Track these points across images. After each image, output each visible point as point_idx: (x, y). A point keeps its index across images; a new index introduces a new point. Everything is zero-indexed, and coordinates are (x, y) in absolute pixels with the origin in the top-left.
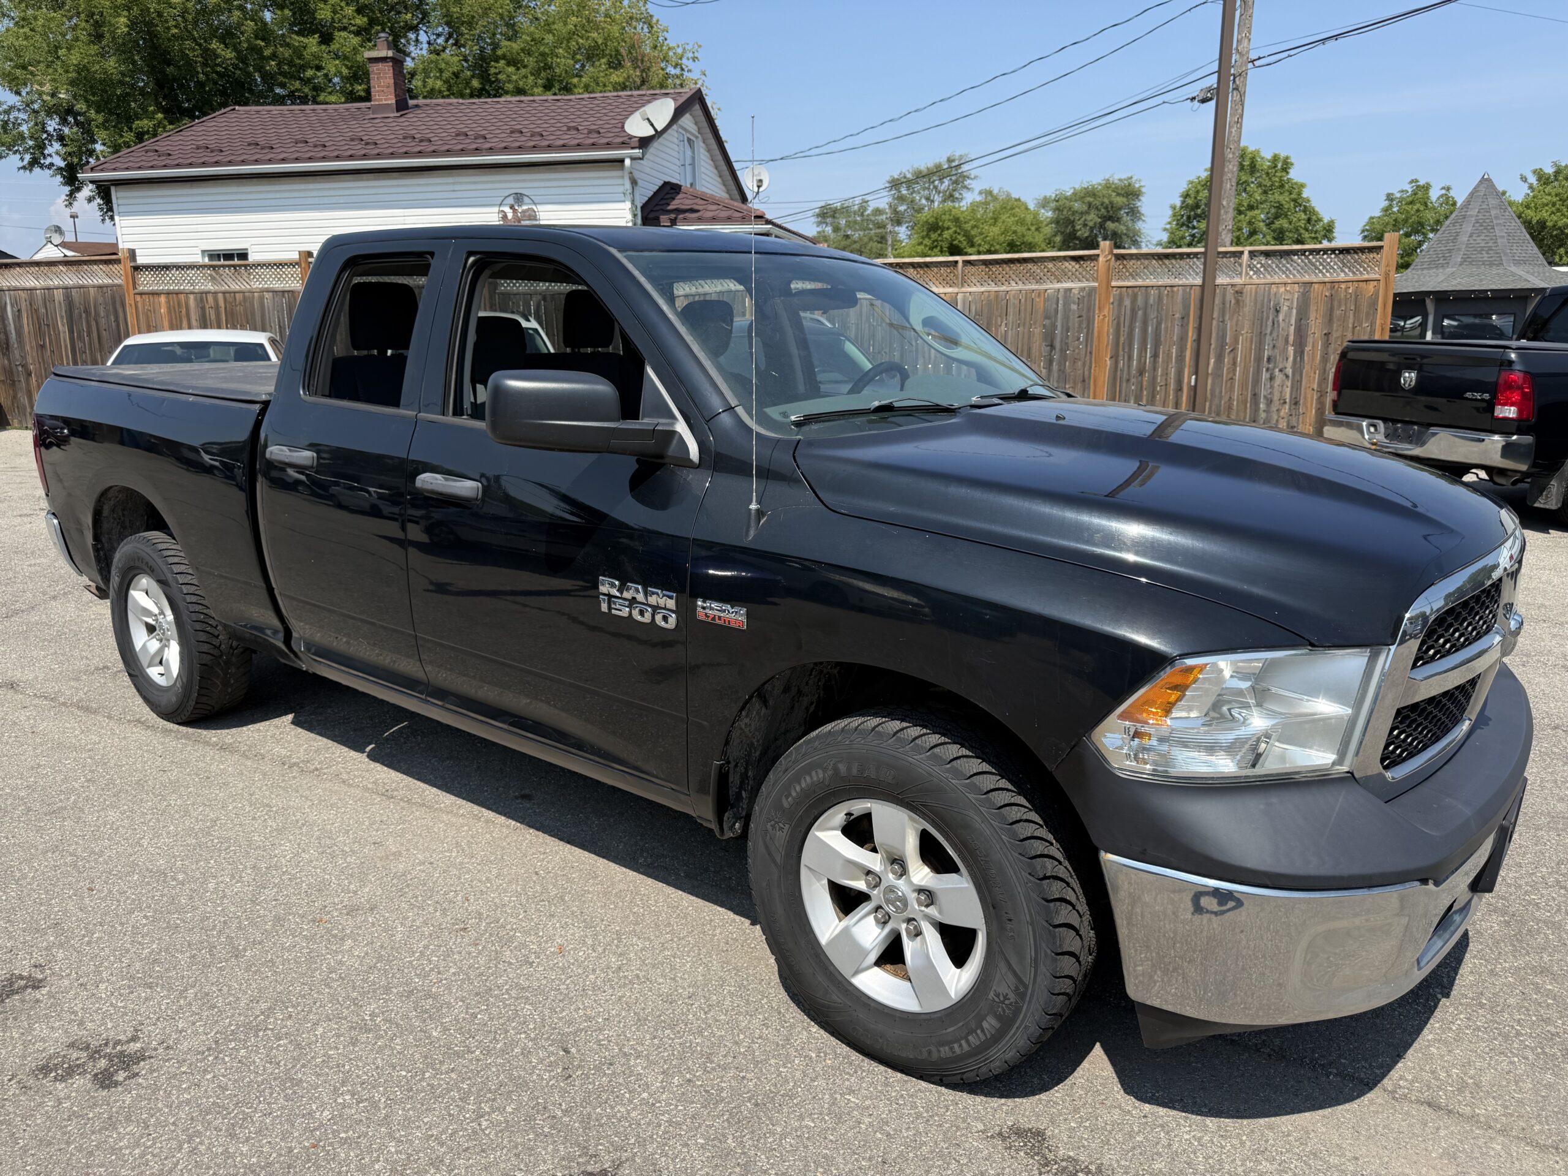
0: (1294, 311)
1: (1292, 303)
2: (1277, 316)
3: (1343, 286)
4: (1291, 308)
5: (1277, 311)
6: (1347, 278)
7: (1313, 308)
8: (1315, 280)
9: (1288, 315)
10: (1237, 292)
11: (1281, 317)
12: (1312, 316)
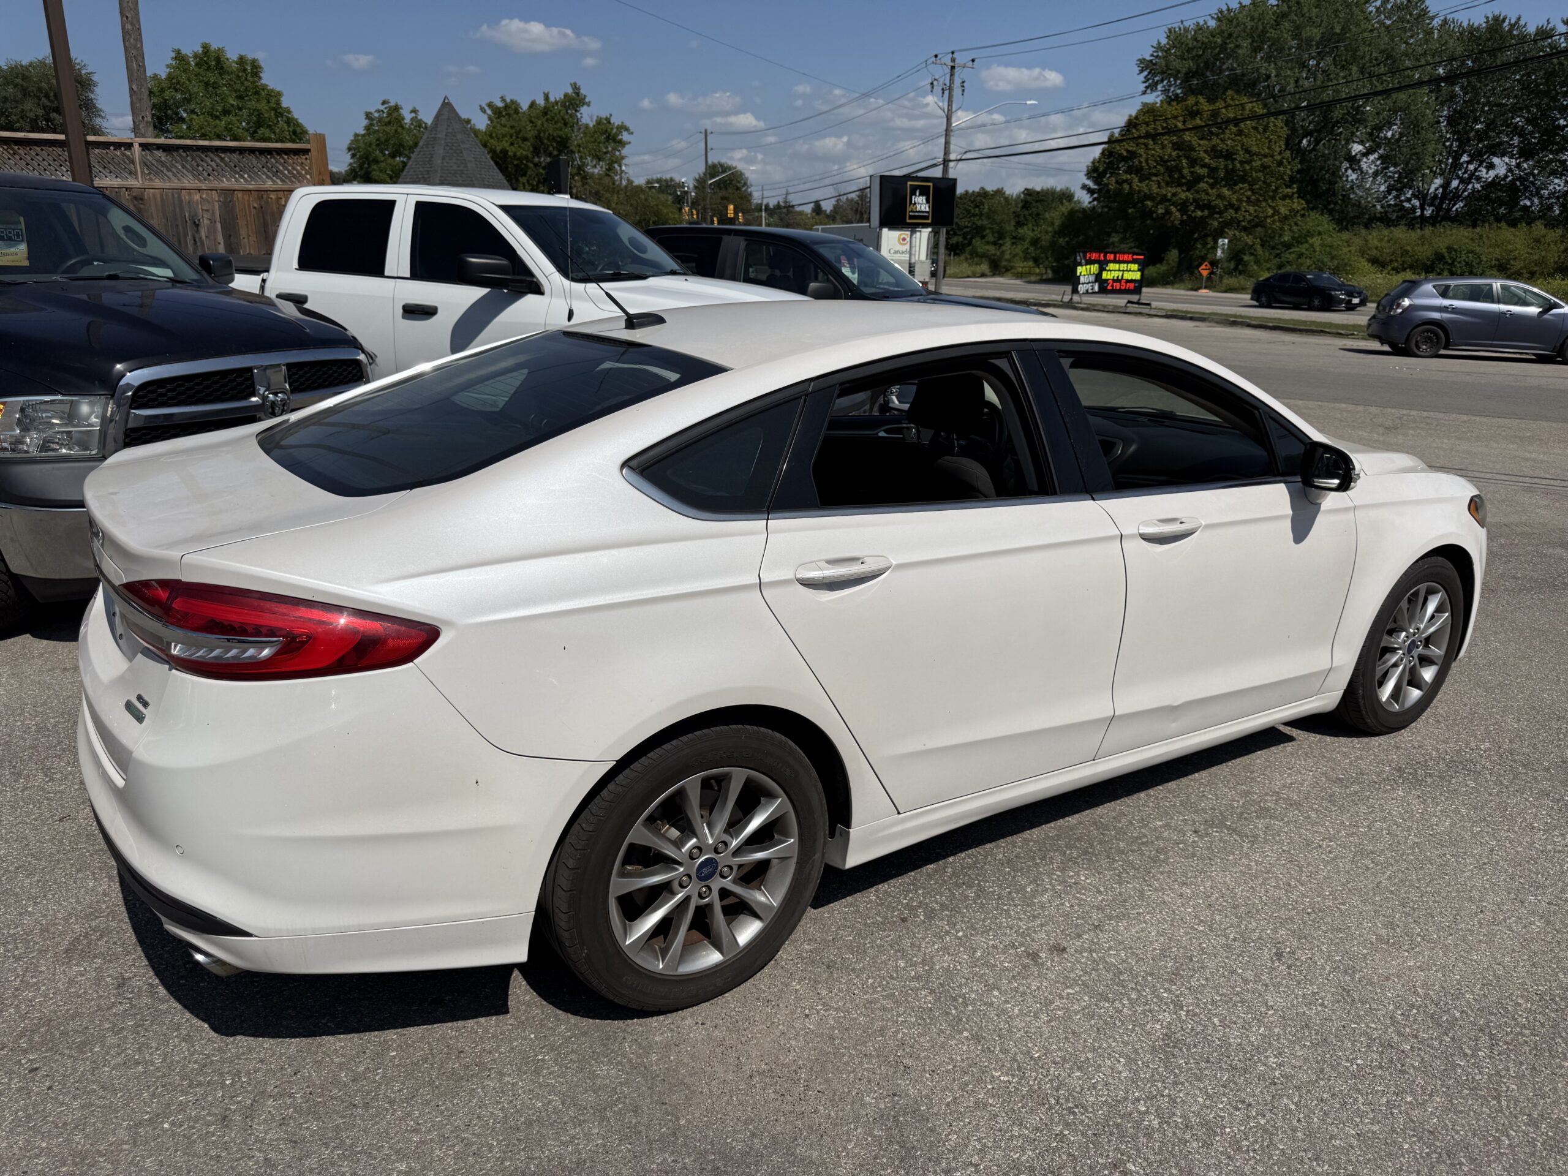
0: (219, 226)
1: (213, 214)
2: (198, 231)
3: (273, 196)
4: (212, 221)
5: (197, 226)
6: (275, 187)
7: (241, 222)
8: (236, 187)
9: (212, 230)
10: (135, 198)
11: (203, 233)
12: (243, 232)
